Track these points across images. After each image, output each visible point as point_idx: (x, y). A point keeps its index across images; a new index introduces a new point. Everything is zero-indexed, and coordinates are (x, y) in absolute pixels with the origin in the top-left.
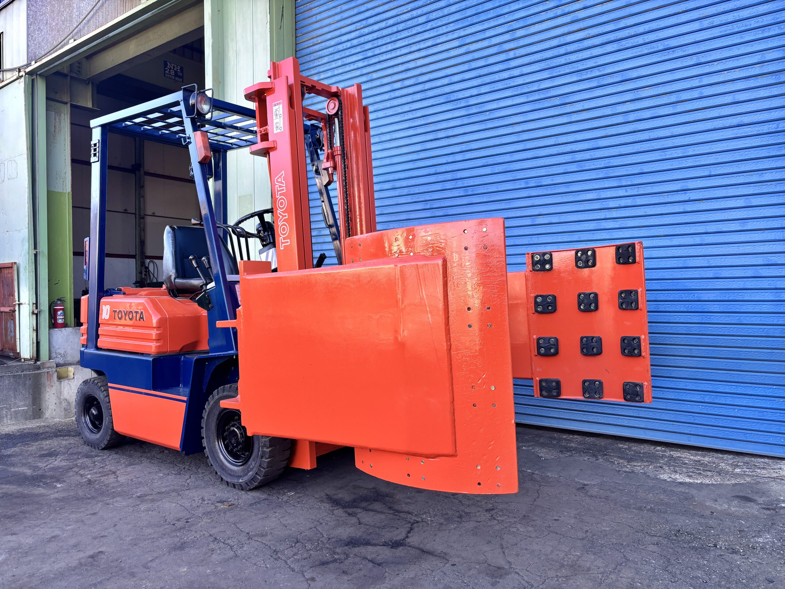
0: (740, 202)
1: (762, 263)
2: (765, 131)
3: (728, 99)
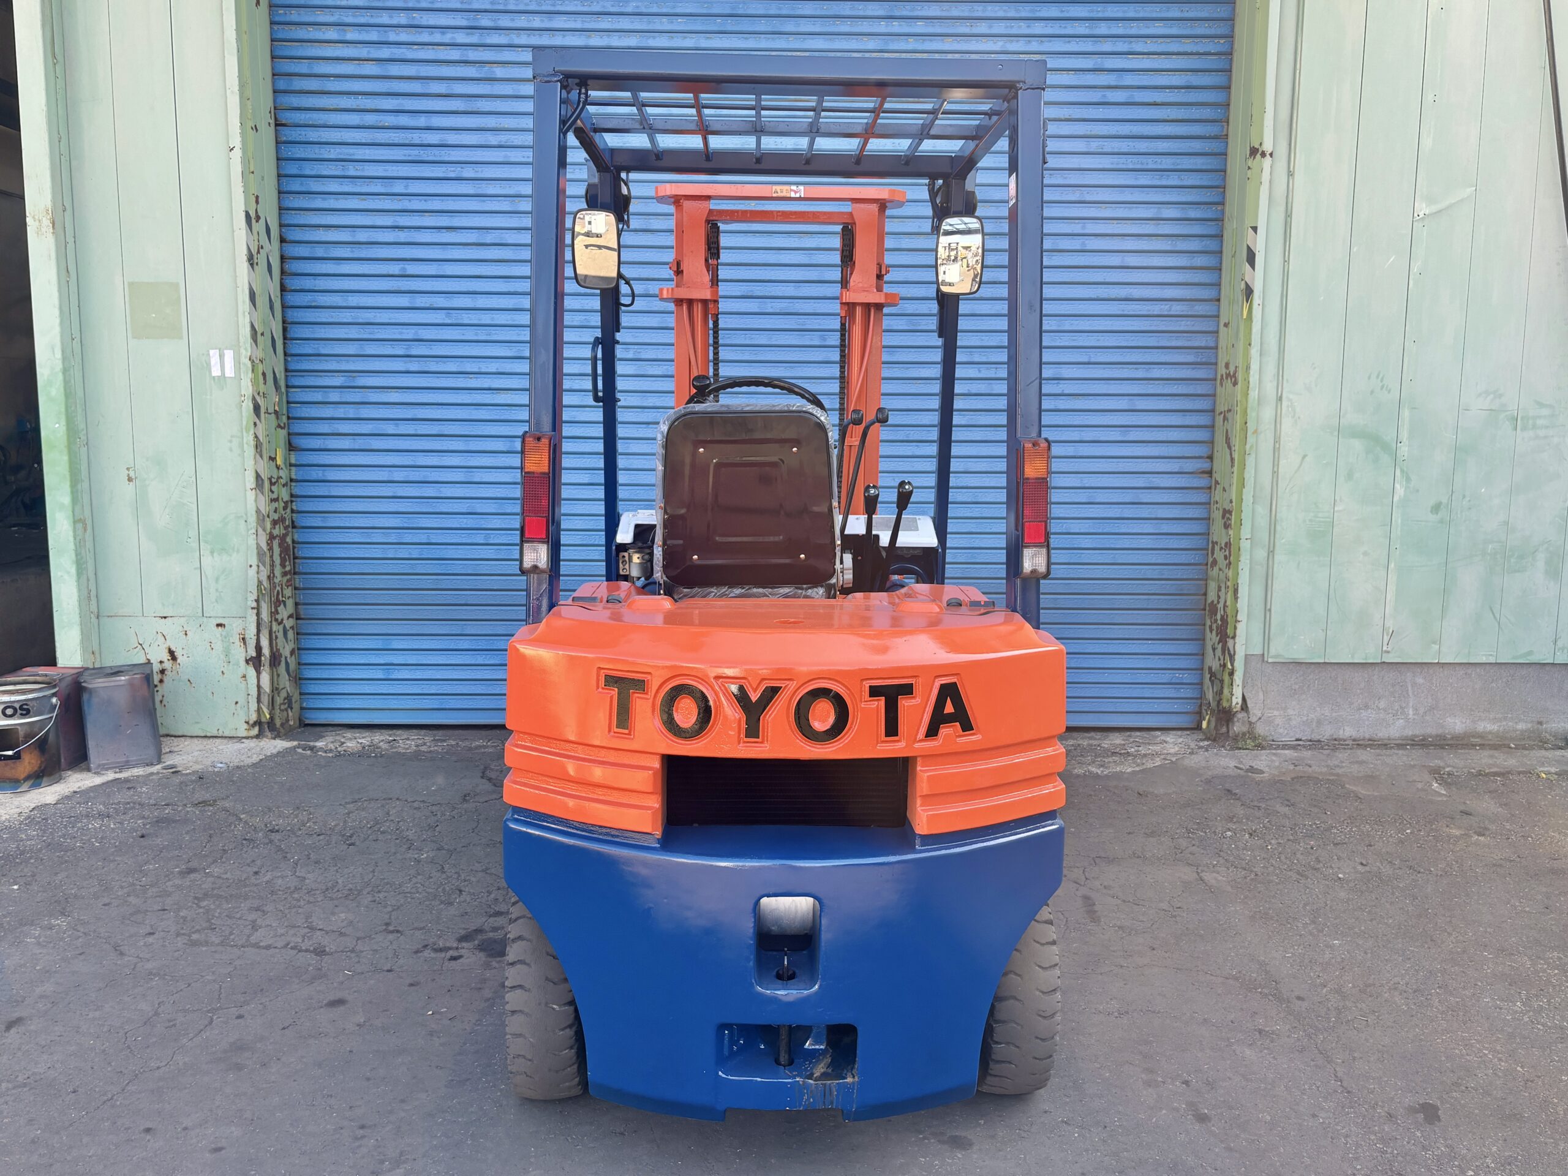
0: (1123, 404)
1: (1143, 485)
2: (1155, 313)
3: (1115, 260)
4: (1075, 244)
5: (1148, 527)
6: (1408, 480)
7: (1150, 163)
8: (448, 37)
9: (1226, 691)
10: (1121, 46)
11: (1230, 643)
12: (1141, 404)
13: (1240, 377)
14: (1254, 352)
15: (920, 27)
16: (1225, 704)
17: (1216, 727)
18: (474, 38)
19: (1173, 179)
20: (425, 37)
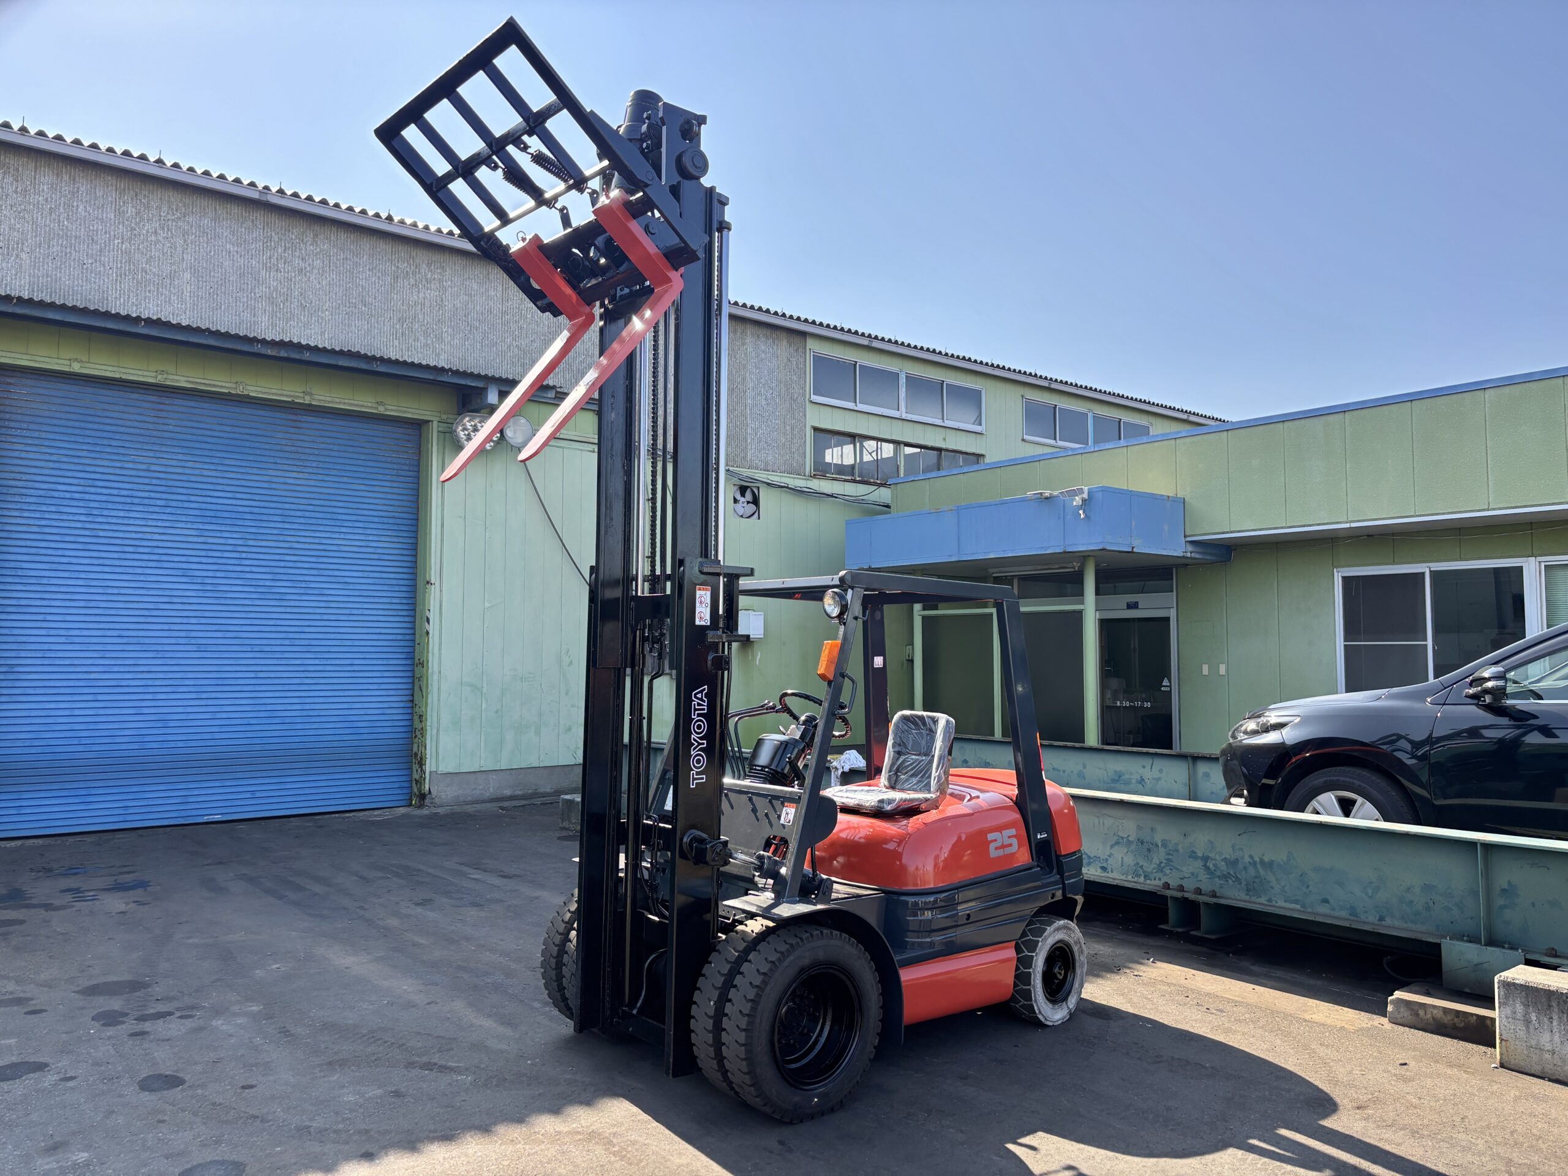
4: (359, 612)
5: (389, 724)
6: (487, 701)
7: (388, 582)
8: (76, 518)
9: (423, 787)
10: (375, 538)
11: (424, 767)
12: (386, 674)
13: (425, 663)
14: (430, 655)
15: (296, 526)
16: (423, 792)
17: (419, 802)
18: (90, 519)
19: (396, 588)
20: (65, 517)
